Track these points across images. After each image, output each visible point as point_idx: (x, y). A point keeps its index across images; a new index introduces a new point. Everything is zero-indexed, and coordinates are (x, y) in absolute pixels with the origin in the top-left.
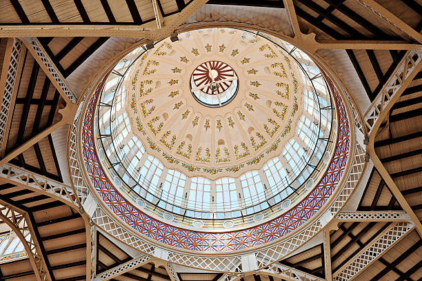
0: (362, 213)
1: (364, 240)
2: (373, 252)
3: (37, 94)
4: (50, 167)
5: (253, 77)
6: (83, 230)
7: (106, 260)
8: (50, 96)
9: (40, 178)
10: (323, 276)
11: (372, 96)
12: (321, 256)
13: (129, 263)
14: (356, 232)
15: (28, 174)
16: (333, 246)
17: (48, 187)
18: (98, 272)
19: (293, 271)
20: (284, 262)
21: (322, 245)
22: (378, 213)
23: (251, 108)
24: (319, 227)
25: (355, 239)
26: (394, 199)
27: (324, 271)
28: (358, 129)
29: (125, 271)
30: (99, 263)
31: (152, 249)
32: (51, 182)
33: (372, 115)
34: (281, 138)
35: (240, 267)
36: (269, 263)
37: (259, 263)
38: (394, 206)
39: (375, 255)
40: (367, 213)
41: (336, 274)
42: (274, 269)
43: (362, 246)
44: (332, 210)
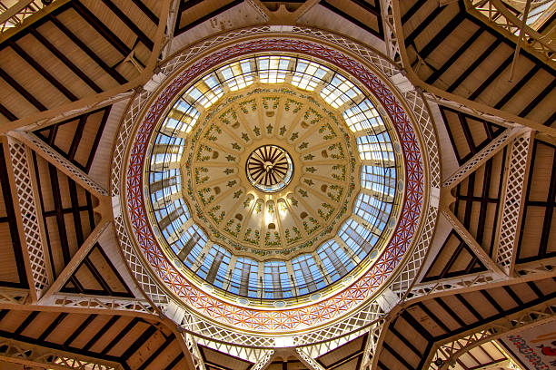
0: (467, 164)
1: (494, 194)
2: (514, 196)
3: (66, 203)
4: (113, 285)
5: (298, 141)
8: (82, 202)
9: (104, 300)
10: (483, 268)
11: (381, 35)
12: (463, 245)
14: (479, 192)
15: (88, 298)
16: (467, 225)
17: (117, 305)
19: (443, 282)
20: (427, 279)
21: (453, 232)
23: (313, 170)
24: (435, 211)
25: (485, 200)
26: (487, 125)
27: (480, 263)
31: (271, 341)
32: (119, 301)
33: (393, 49)
34: (353, 174)
35: (381, 311)
37: (398, 294)
39: (517, 197)
41: (495, 255)
42: (421, 291)
43: (497, 201)
44: (435, 184)
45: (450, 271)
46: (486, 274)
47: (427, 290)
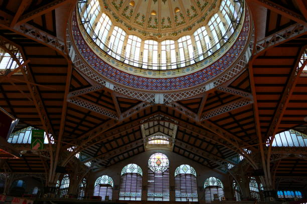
0: (230, 89)
2: (227, 109)
4: (49, 26)
6: (66, 66)
7: (76, 85)
9: (43, 34)
10: (197, 113)
11: (267, 34)
12: (199, 103)
13: (90, 88)
14: (222, 96)
15: (35, 30)
16: (208, 99)
18: (70, 91)
19: (182, 107)
20: (179, 102)
21: (202, 98)
22: (238, 91)
25: (221, 100)
26: (249, 87)
27: (198, 111)
28: (249, 49)
29: (87, 92)
30: (71, 86)
31: (105, 82)
32: (50, 37)
33: (261, 45)
34: (196, 24)
35: (154, 100)
36: (171, 101)
37: (165, 100)
38: (248, 90)
39: (227, 110)
40: (233, 89)
41: (203, 114)
42: (172, 105)
43: (223, 104)
44: (215, 83)
46: (195, 115)
47: (175, 106)
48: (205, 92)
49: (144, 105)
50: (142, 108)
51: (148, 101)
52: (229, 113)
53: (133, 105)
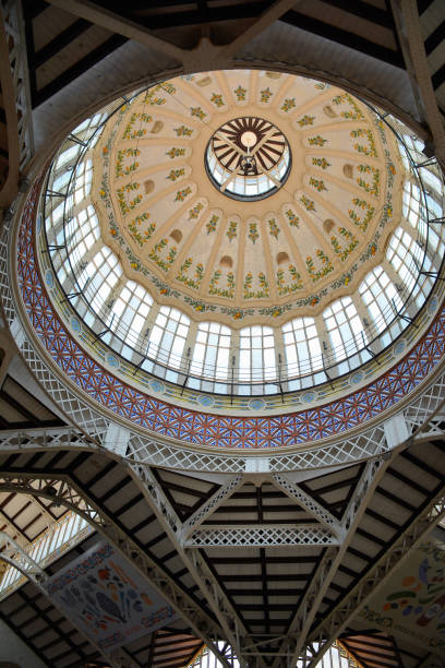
0: (299, 491)
1: (267, 516)
2: (270, 537)
10: (184, 519)
12: (204, 497)
14: (267, 502)
19: (158, 489)
20: (154, 470)
21: (219, 486)
22: (315, 504)
24: (241, 468)
25: (260, 509)
26: (346, 502)
27: (189, 515)
35: (104, 436)
37: (128, 450)
38: (337, 510)
40: (304, 494)
43: (261, 521)
44: (273, 462)
45: (171, 491)
46: (178, 523)
47: (144, 476)
48: (241, 473)
49: (64, 438)
50: (56, 443)
51: (87, 431)
52: (262, 550)
53: (32, 422)
